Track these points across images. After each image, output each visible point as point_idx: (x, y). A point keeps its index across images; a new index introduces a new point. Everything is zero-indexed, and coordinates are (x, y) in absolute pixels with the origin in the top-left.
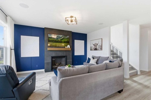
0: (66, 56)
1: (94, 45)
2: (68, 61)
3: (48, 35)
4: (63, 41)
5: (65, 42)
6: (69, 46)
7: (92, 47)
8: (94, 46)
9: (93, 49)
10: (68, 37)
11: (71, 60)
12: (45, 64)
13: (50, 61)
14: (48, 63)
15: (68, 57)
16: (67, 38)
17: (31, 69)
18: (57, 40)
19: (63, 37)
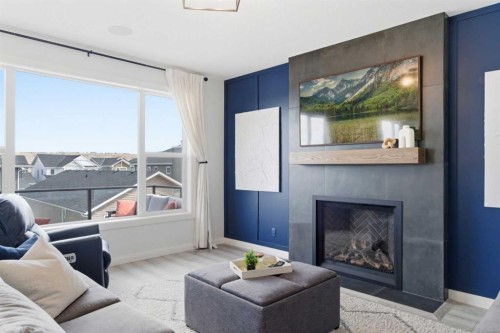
2: (406, 239)
3: (299, 91)
4: (370, 102)
5: (382, 110)
6: (405, 134)
17: (258, 240)
18: (338, 107)
19: (372, 81)
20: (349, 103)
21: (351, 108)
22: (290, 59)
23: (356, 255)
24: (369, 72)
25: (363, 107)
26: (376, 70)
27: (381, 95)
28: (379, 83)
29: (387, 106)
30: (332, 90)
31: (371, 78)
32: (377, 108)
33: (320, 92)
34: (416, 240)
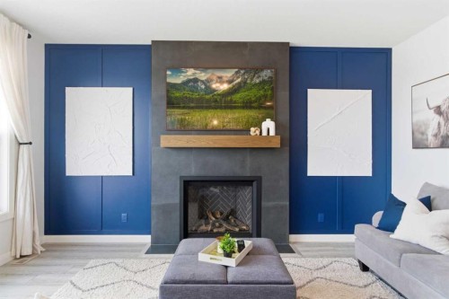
0: (259, 179)
1: (438, 110)
2: (264, 204)
3: (166, 76)
4: (237, 97)
5: (247, 105)
6: (269, 125)
7: (427, 126)
8: (437, 118)
9: (431, 138)
10: (266, 74)
11: (288, 203)
12: (154, 213)
13: (176, 199)
14: (165, 210)
15: (265, 184)
16: (263, 82)
17: (100, 230)
18: (207, 97)
19: (239, 80)
20: (219, 95)
21: (221, 100)
22: (153, 41)
23: (217, 224)
24: (237, 73)
25: (231, 100)
26: (242, 72)
27: (246, 93)
28: (245, 82)
29: (251, 102)
30: (202, 81)
31: (238, 78)
32: (243, 103)
33: (189, 81)
34: (271, 204)
